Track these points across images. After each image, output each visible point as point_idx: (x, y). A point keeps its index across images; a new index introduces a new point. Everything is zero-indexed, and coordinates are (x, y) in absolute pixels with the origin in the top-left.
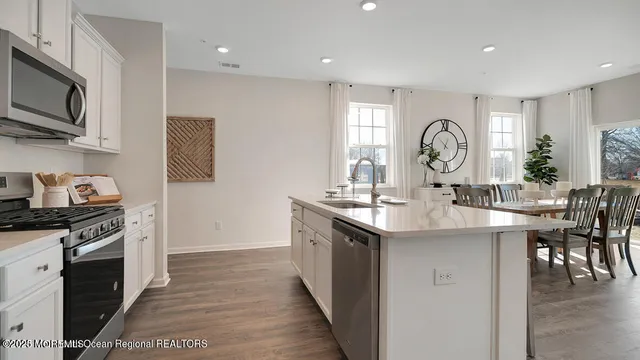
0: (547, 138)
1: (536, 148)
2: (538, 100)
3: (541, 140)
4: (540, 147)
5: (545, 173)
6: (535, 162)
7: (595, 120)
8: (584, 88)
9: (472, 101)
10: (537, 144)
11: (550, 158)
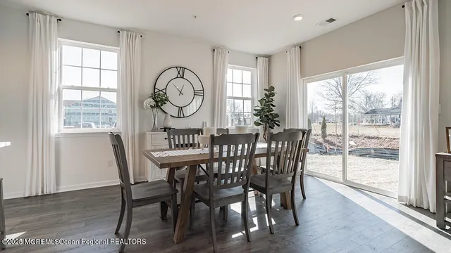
0: (272, 88)
1: (264, 97)
2: (269, 57)
3: (268, 90)
4: (267, 96)
6: (263, 109)
8: (296, 46)
9: (211, 54)
11: (274, 106)
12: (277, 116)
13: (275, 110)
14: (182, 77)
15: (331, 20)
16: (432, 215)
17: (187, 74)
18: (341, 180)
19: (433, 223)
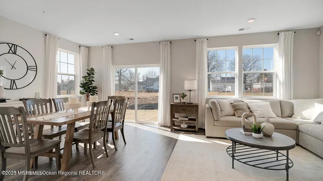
0: (92, 69)
1: (87, 75)
2: (88, 47)
3: (89, 70)
4: (89, 74)
5: (91, 90)
6: (86, 83)
7: (113, 63)
8: (109, 46)
9: (42, 37)
10: (87, 73)
11: (94, 81)
12: (95, 88)
13: (94, 84)
14: (15, 53)
15: (132, 39)
16: (169, 127)
17: (19, 51)
18: (134, 121)
19: (170, 130)
